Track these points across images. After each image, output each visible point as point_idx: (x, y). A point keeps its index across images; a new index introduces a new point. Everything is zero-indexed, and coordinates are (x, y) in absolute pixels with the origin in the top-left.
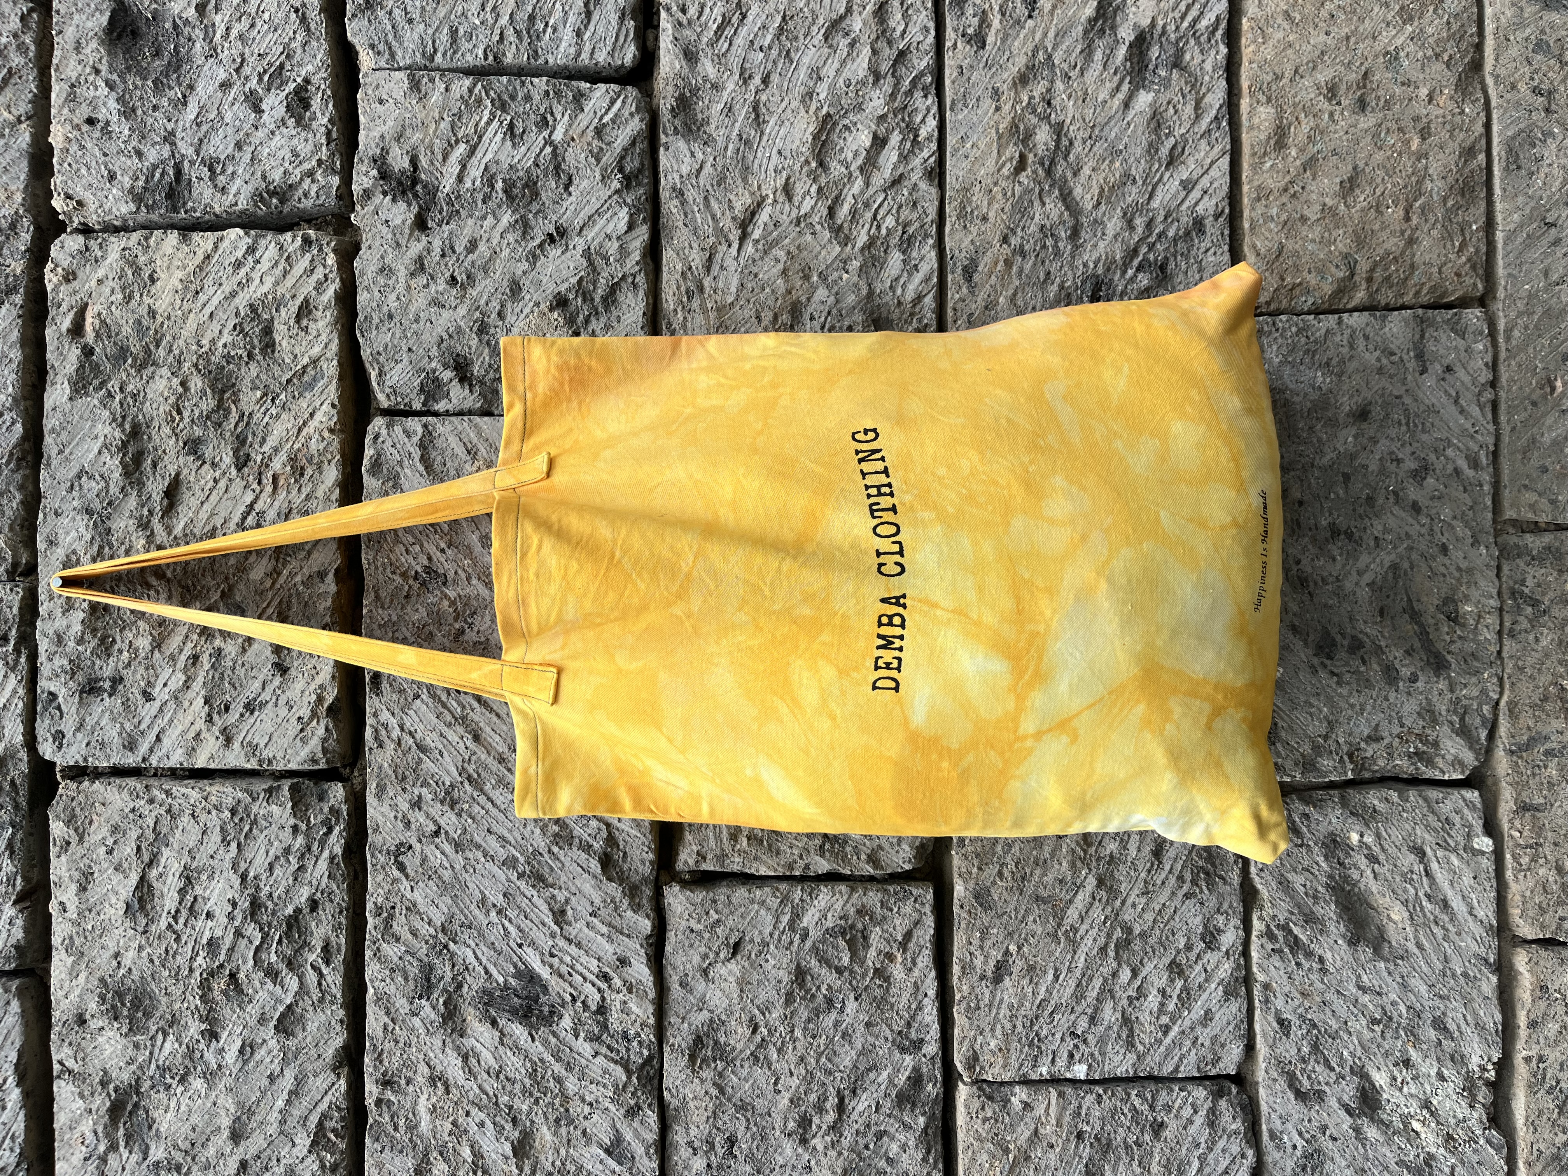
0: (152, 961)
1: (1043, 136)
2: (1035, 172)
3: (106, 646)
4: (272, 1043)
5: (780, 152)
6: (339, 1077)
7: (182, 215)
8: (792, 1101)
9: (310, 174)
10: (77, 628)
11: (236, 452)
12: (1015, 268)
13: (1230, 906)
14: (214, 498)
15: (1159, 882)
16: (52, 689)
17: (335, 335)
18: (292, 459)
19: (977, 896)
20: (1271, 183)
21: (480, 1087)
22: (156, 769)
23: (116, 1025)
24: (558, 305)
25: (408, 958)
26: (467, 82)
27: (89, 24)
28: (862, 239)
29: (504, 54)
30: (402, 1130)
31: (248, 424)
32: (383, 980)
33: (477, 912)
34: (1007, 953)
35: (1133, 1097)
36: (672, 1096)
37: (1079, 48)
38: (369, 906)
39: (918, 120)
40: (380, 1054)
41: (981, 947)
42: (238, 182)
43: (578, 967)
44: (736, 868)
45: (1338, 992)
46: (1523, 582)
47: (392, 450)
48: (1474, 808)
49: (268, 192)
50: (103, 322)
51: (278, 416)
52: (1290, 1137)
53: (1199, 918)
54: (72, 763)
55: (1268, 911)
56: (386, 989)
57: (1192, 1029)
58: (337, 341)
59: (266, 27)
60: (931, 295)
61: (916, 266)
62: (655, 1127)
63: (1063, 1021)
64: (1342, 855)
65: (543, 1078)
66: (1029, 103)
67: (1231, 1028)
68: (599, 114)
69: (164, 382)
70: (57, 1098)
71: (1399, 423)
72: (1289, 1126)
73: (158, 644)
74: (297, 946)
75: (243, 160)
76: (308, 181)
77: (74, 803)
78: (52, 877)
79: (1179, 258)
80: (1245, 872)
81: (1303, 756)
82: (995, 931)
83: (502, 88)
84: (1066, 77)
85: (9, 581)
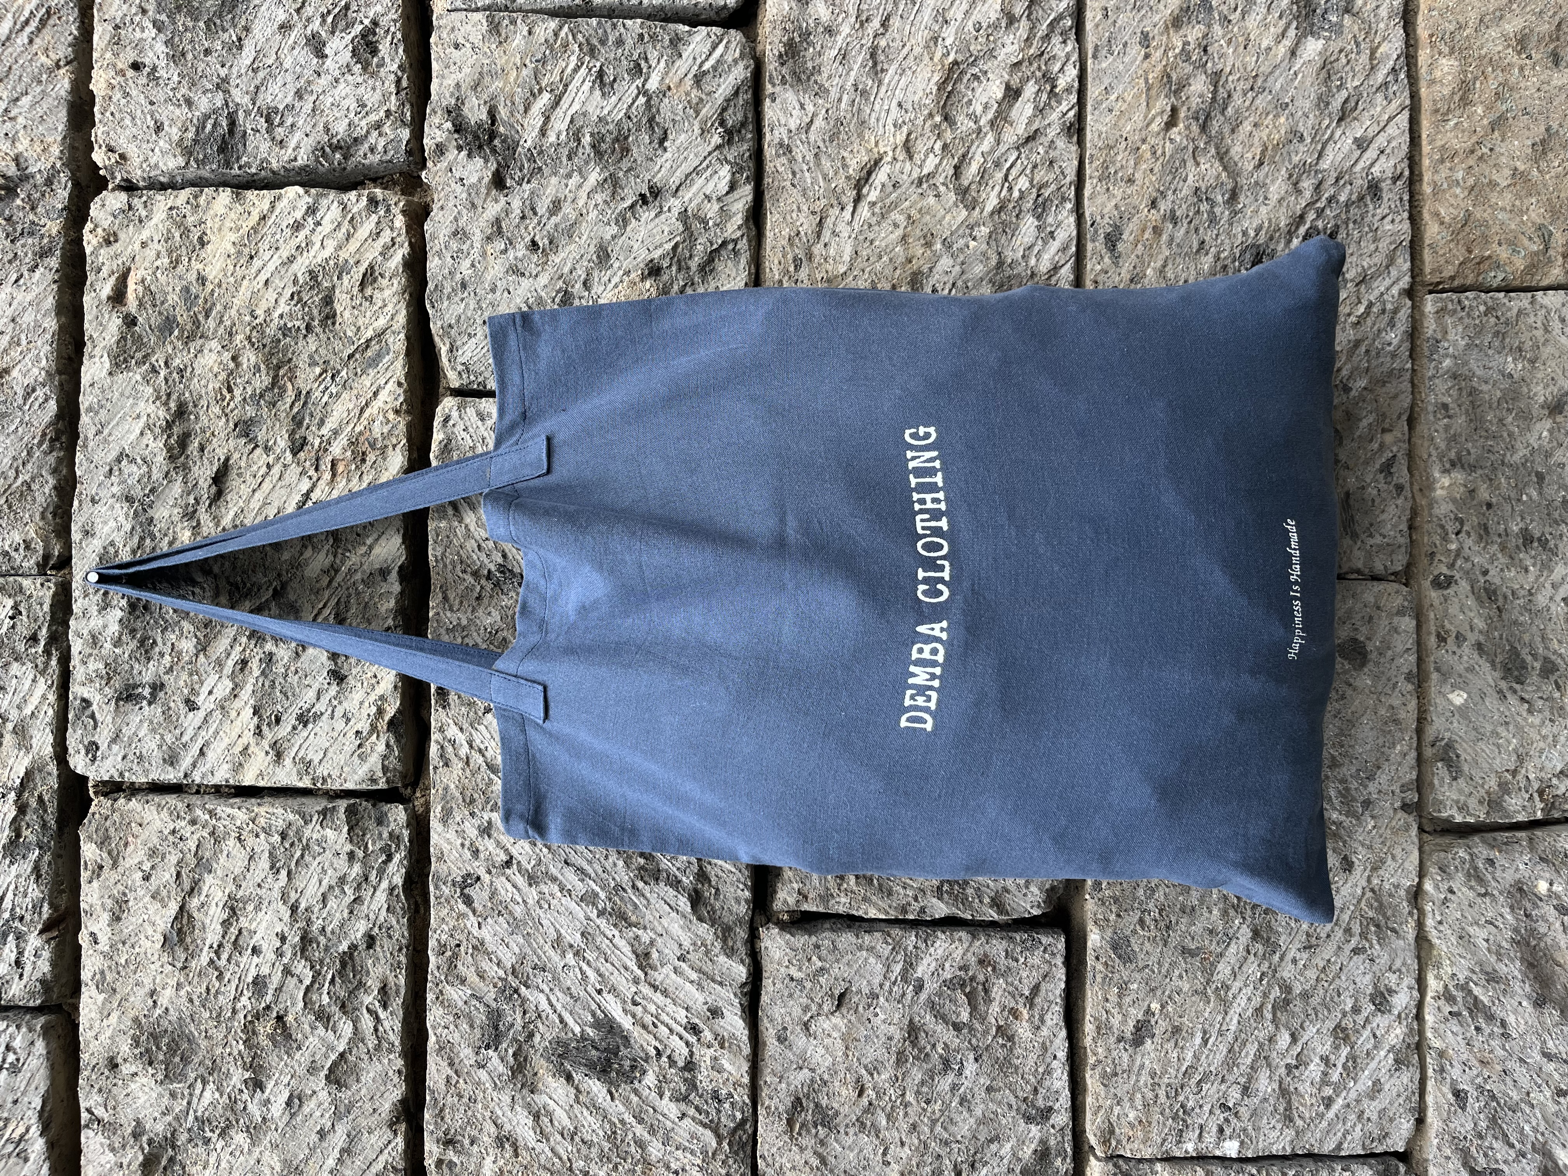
0: (191, 1001)
1: (1199, 86)
2: (1187, 128)
3: (146, 647)
4: (323, 1095)
5: (900, 105)
6: (396, 1134)
7: (236, 171)
8: (902, 1174)
9: (378, 126)
10: (114, 628)
11: (292, 433)
12: (1165, 237)
13: (1404, 964)
14: (267, 486)
15: (1323, 935)
16: (86, 695)
17: (403, 306)
18: (353, 443)
19: (1115, 947)
20: (1456, 144)
21: (553, 1150)
22: (199, 786)
23: (151, 1071)
24: (650, 274)
25: (474, 1002)
26: (553, 24)
28: (992, 203)
31: (305, 403)
32: (446, 1027)
33: (551, 953)
34: (1148, 1012)
36: (767, 1165)
38: (432, 943)
39: (1056, 68)
40: (441, 1110)
41: (1120, 1005)
42: (298, 135)
43: (664, 1017)
44: (841, 910)
45: (1521, 1060)
47: (463, 434)
49: (330, 146)
50: (147, 289)
51: (338, 395)
53: (1368, 977)
54: (106, 778)
55: (1447, 969)
56: (450, 1038)
57: (1358, 1101)
58: (404, 312)
60: (1068, 265)
61: (1052, 233)
63: (1211, 1090)
64: (1529, 906)
65: (622, 1141)
66: (1183, 49)
67: (1401, 1100)
68: (699, 61)
69: (214, 356)
70: (85, 1150)
73: (203, 648)
74: (351, 987)
75: (304, 110)
76: (375, 134)
77: (108, 823)
78: (83, 905)
79: (1351, 225)
80: (1420, 925)
81: (1488, 793)
82: (1135, 986)
83: (591, 32)
84: (1226, 20)
85: (40, 574)
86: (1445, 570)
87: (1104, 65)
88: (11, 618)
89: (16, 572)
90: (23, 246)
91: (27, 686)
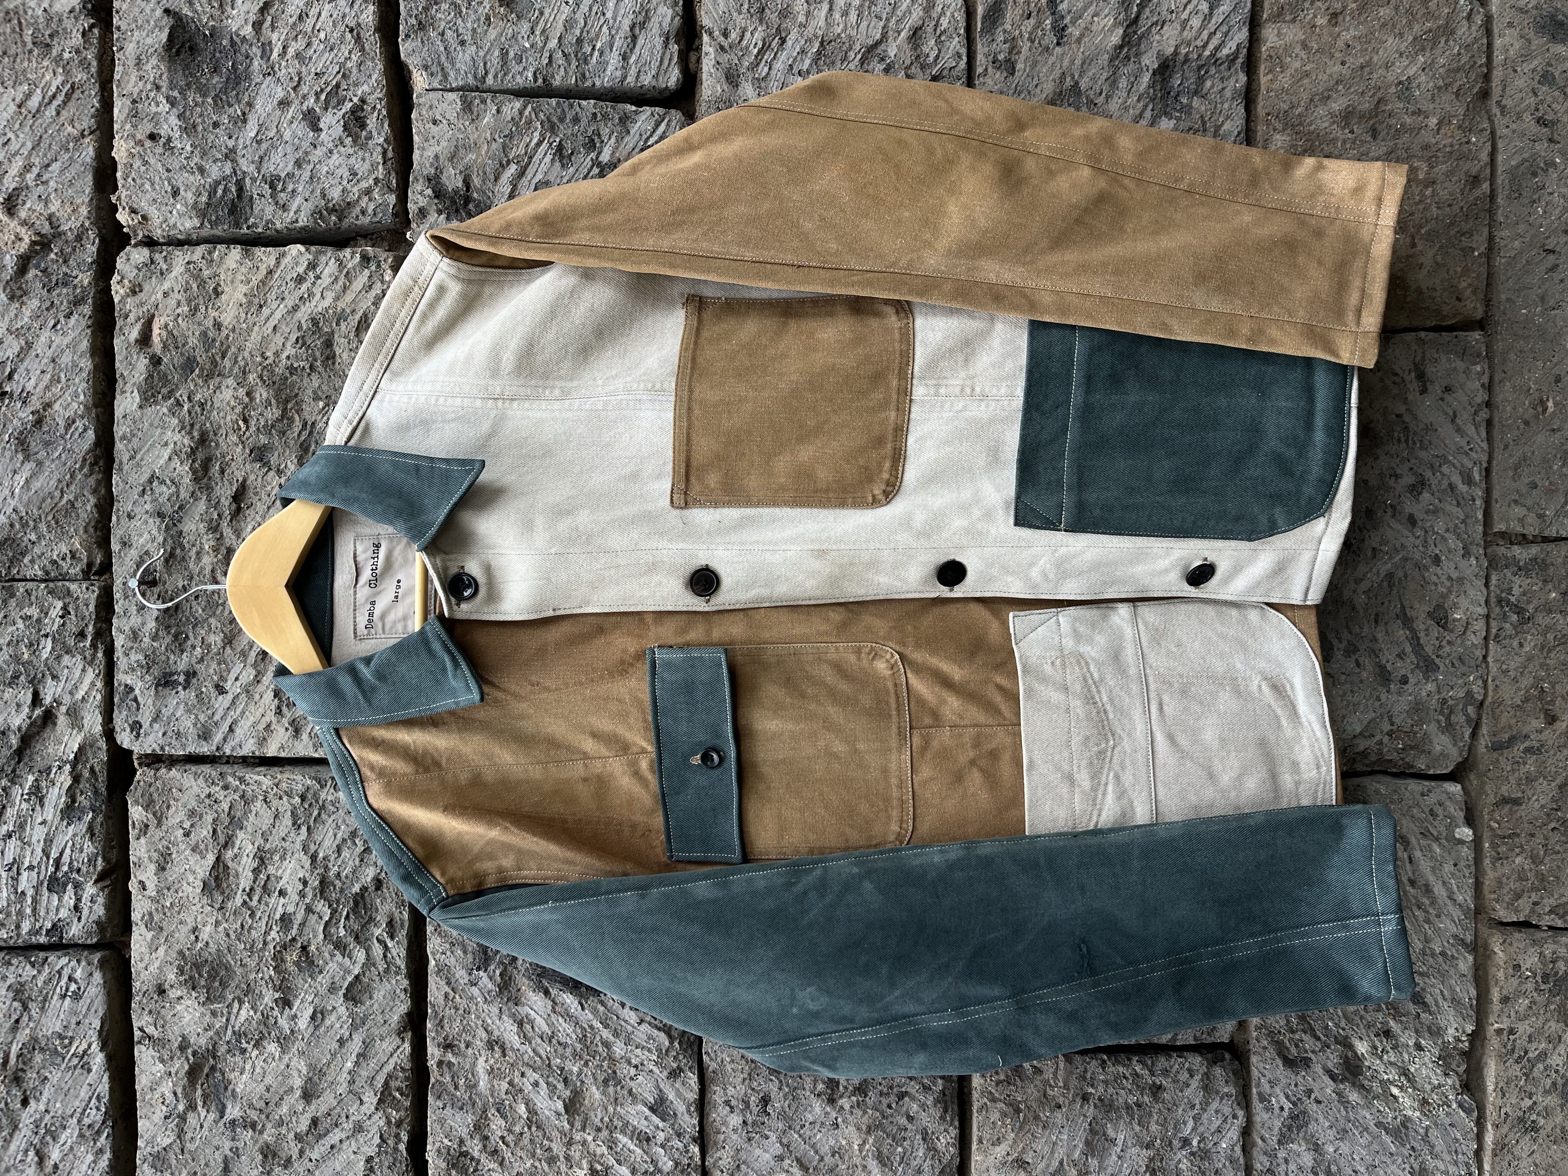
0: (228, 935)
3: (180, 642)
4: (342, 1010)
6: (403, 1041)
7: (245, 230)
9: (368, 192)
10: (151, 625)
11: (300, 458)
16: (129, 682)
21: (534, 1051)
22: (229, 757)
23: (194, 994)
26: (518, 104)
27: (149, 41)
29: (553, 77)
30: (462, 1089)
31: (311, 433)
32: (444, 953)
35: (1135, 1063)
36: (711, 1059)
37: (1105, 75)
40: (441, 1021)
42: (298, 200)
46: (1510, 591)
48: (1457, 803)
49: (327, 209)
50: (170, 333)
52: (1279, 1100)
54: (149, 752)
56: (447, 961)
59: (322, 46)
62: (696, 1088)
65: (592, 1042)
69: (230, 392)
70: (138, 1062)
71: (1399, 441)
72: (1278, 1090)
74: (363, 922)
75: (303, 178)
76: (366, 199)
77: (152, 789)
78: (132, 858)
83: (551, 110)
84: (1092, 103)
85: (84, 579)
88: (62, 617)
89: (64, 578)
90: (59, 295)
91: (77, 675)
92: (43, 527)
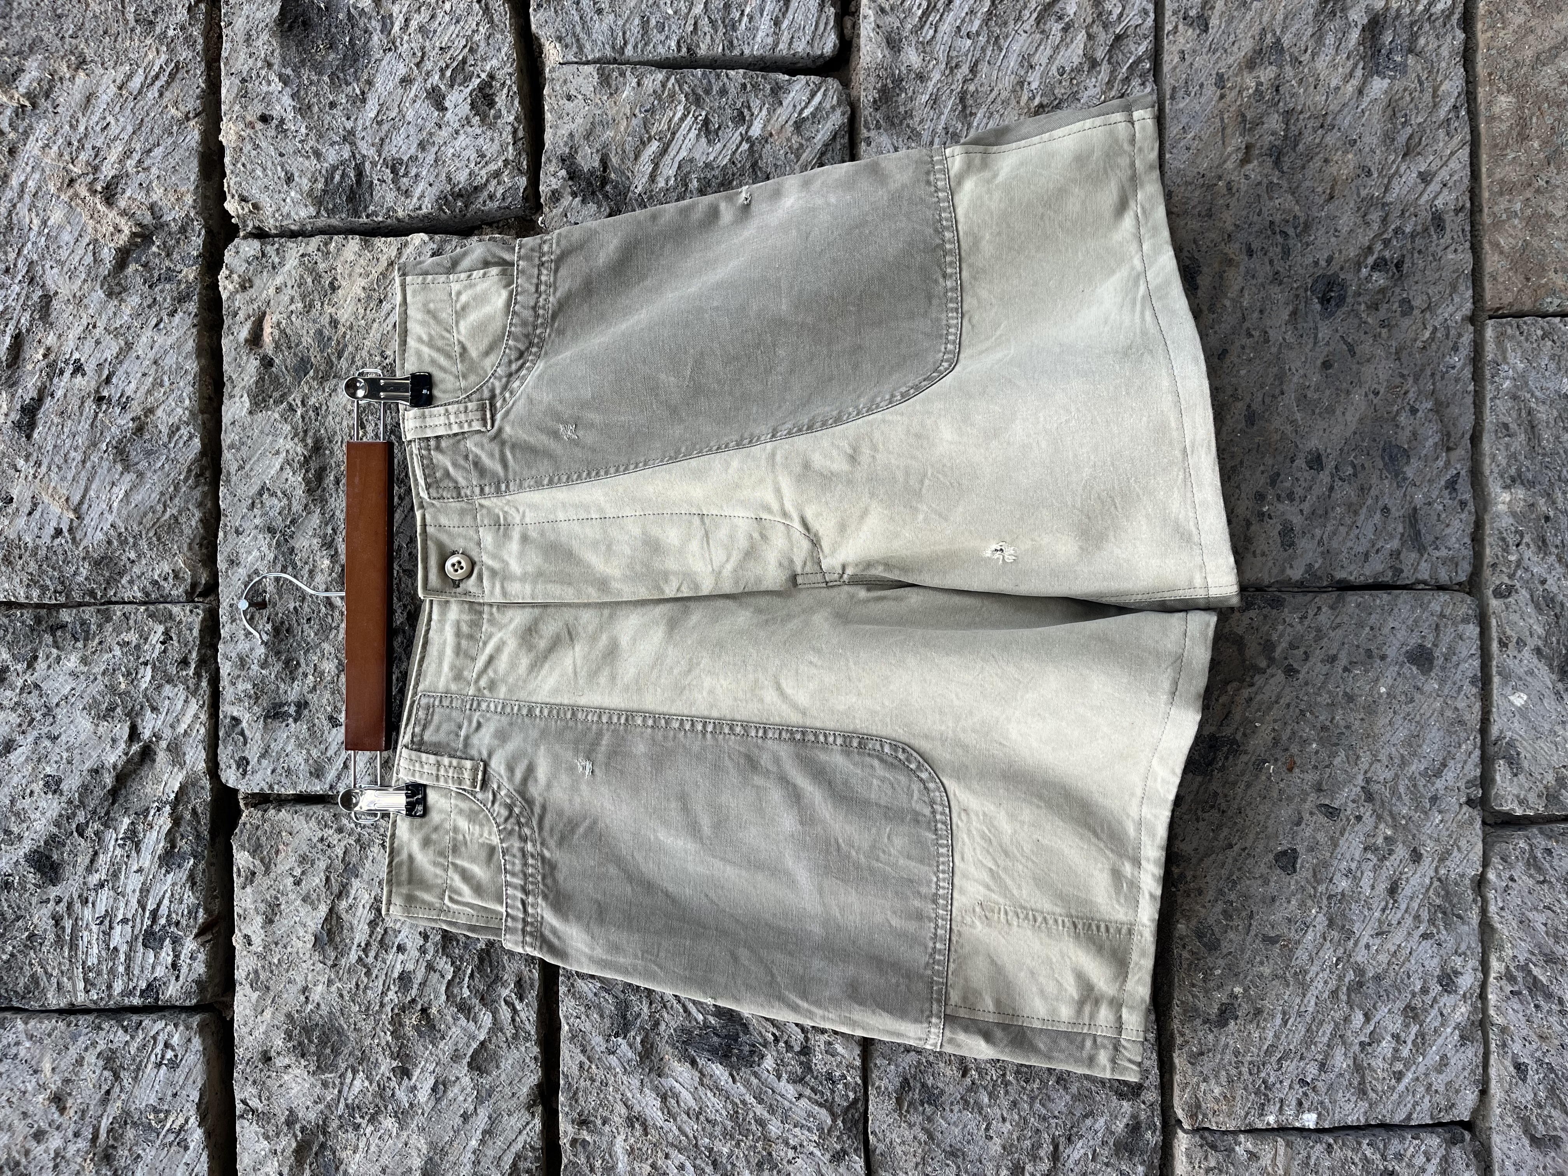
0: (341, 996)
1: (1272, 124)
2: (1261, 164)
3: (291, 669)
4: (466, 1081)
6: (533, 1116)
7: (364, 219)
8: (1004, 1148)
9: (497, 174)
10: (261, 650)
12: (1242, 269)
13: (1469, 948)
15: (1394, 922)
16: (235, 714)
19: (1200, 935)
20: (1514, 177)
21: (680, 1129)
23: (303, 1062)
25: (604, 994)
26: (660, 76)
27: (260, 15)
29: (698, 46)
30: (599, 1171)
32: (578, 1017)
34: (1232, 995)
35: (1365, 1146)
36: (879, 1140)
37: (1310, 31)
40: (575, 1093)
41: (1205, 989)
42: (422, 185)
49: (452, 195)
50: (283, 332)
53: (1436, 961)
54: (256, 790)
55: (1509, 952)
56: (581, 1027)
57: (1426, 1075)
59: (447, 18)
62: (862, 1173)
63: (1290, 1066)
65: (744, 1120)
66: (1257, 90)
67: (1466, 1073)
68: (799, 108)
70: (240, 1138)
74: (489, 981)
75: (427, 161)
76: (494, 182)
77: (259, 833)
78: (236, 909)
79: (1416, 255)
80: (1484, 911)
81: (1546, 787)
82: (1218, 972)
83: (697, 82)
84: (1296, 62)
85: (188, 602)
86: (1506, 580)
87: (1181, 105)
88: (163, 643)
89: (166, 599)
90: (162, 291)
91: (179, 707)
92: (143, 544)
